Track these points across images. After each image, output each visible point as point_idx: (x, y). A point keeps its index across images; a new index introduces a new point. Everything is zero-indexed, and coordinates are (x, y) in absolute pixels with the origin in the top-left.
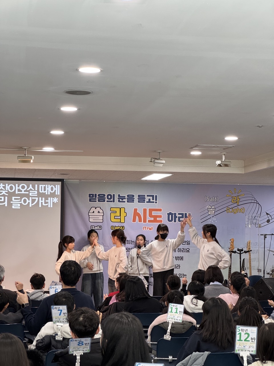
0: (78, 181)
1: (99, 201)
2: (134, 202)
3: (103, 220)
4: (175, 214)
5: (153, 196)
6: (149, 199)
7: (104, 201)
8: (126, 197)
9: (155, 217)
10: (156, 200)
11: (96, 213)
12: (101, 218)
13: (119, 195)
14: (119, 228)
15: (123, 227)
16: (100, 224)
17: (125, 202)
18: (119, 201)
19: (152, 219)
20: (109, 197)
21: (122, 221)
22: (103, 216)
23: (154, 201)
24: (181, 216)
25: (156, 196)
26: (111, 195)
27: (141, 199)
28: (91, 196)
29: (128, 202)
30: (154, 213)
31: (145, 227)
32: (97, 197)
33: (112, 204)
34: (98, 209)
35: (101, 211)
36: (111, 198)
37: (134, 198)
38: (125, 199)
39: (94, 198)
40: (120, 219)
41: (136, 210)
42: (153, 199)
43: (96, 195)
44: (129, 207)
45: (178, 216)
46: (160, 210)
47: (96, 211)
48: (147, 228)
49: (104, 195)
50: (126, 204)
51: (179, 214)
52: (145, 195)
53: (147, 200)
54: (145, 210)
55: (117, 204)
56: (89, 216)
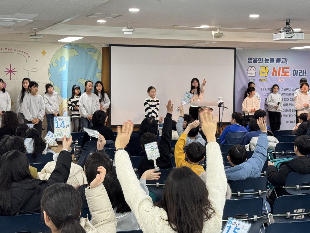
0: (242, 49)
1: (254, 62)
2: (274, 63)
3: (255, 75)
4: (297, 71)
5: (285, 59)
6: (283, 61)
7: (257, 62)
8: (270, 60)
9: (286, 73)
10: (287, 61)
11: (252, 71)
12: (254, 73)
13: (265, 59)
14: (264, 80)
15: (266, 79)
16: (253, 78)
17: (268, 63)
18: (265, 62)
19: (284, 74)
20: (260, 60)
21: (266, 75)
22: (255, 72)
23: (286, 62)
24: (300, 72)
25: (287, 59)
26: (260, 58)
27: (278, 61)
28: (249, 59)
29: (270, 63)
30: (285, 70)
31: (279, 79)
32: (253, 59)
33: (261, 65)
34: (253, 68)
35: (255, 69)
36: (261, 60)
37: (274, 60)
38: (269, 61)
39: (251, 60)
40: (265, 74)
41: (274, 68)
42: (285, 61)
43: (252, 58)
44: (271, 66)
45: (299, 72)
46: (289, 68)
47: (252, 69)
48: (280, 80)
49: (257, 59)
50: (269, 64)
51: (300, 71)
52: (280, 58)
53: (281, 62)
54: (280, 68)
55: (264, 64)
56: (248, 72)
